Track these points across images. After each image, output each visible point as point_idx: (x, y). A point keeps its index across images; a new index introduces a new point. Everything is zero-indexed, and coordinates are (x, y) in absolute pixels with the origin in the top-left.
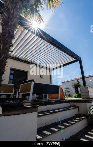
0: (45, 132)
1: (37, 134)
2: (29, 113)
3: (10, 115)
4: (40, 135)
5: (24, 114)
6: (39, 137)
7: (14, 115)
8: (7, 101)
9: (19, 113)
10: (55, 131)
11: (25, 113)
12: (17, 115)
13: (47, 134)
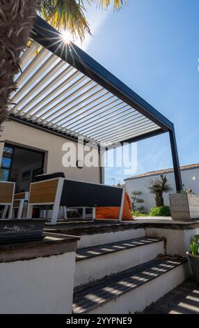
0: (91, 297)
1: (74, 302)
2: (56, 255)
3: (12, 261)
4: (79, 306)
5: (44, 257)
6: (78, 308)
7: (22, 259)
8: (5, 228)
9: (33, 255)
10: (114, 295)
11: (48, 256)
12: (29, 259)
13: (95, 303)
